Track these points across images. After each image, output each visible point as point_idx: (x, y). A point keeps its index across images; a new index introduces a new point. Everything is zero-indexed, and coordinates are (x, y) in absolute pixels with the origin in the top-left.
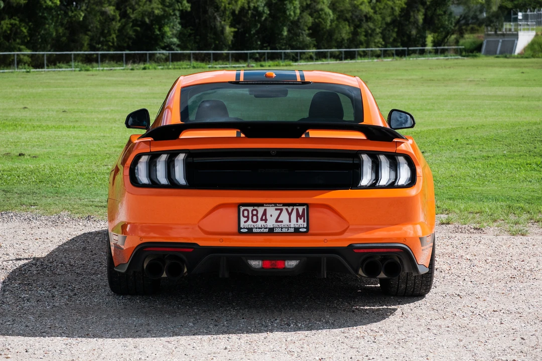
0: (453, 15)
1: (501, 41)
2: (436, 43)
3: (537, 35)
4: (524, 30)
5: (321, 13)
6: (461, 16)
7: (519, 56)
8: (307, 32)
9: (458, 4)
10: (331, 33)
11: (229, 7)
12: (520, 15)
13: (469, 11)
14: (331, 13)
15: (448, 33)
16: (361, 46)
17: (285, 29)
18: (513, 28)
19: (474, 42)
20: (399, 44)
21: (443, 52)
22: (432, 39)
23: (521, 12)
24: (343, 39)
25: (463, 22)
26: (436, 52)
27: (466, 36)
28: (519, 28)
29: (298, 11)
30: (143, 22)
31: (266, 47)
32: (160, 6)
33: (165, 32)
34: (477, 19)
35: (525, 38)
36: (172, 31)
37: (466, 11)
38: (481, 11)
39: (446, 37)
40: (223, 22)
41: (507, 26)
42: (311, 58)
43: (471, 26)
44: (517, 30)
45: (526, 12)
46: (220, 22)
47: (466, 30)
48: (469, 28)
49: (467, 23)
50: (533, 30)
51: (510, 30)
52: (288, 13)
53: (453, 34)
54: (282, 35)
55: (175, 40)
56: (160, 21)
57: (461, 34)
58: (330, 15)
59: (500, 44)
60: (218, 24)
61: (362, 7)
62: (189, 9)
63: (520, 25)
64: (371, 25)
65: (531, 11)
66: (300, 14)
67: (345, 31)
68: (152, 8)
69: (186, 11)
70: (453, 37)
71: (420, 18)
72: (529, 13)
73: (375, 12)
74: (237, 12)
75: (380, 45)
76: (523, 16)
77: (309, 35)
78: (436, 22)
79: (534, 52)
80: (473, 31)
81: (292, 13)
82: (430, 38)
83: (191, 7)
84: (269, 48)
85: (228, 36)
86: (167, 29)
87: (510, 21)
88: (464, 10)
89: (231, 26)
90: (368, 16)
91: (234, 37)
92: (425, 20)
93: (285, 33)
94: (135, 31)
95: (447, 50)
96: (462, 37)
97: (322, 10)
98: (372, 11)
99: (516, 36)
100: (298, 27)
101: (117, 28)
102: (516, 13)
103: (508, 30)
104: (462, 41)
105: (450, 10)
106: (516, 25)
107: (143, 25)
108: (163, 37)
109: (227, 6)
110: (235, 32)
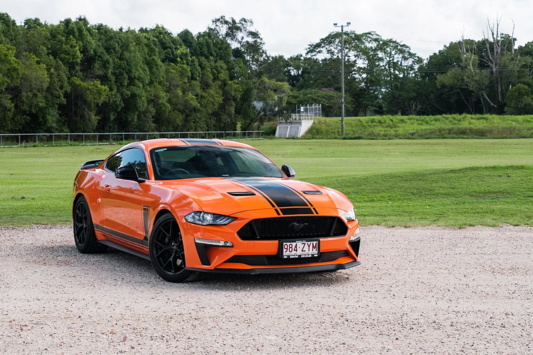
0: (256, 108)
1: (289, 127)
2: (243, 129)
3: (314, 123)
4: (305, 119)
5: (161, 106)
6: (261, 109)
7: (303, 138)
8: (152, 119)
9: (259, 100)
10: (169, 120)
11: (94, 102)
12: (302, 109)
13: (267, 105)
14: (169, 107)
15: (252, 121)
16: (191, 130)
18: (298, 117)
19: (270, 128)
20: (218, 129)
21: (250, 135)
22: (241, 125)
23: (302, 106)
24: (178, 125)
25: (262, 113)
26: (244, 135)
27: (265, 123)
28: (302, 117)
29: (145, 104)
30: (30, 112)
31: (121, 130)
32: (43, 100)
33: (48, 120)
34: (273, 112)
35: (306, 125)
36: (53, 117)
37: (265, 105)
38: (275, 107)
39: (251, 124)
40: (90, 113)
41: (293, 116)
43: (268, 116)
44: (300, 119)
45: (306, 106)
46: (88, 113)
47: (265, 119)
48: (267, 118)
49: (265, 114)
50: (311, 119)
51: (296, 119)
52: (138, 106)
53: (255, 122)
54: (133, 121)
55: (54, 125)
56: (43, 111)
57: (261, 121)
59: (289, 129)
61: (191, 102)
62: (65, 103)
63: (303, 116)
64: (199, 115)
65: (310, 106)
66: (147, 106)
67: (179, 119)
68: (38, 102)
69: (63, 104)
70: (256, 124)
71: (233, 110)
72: (308, 107)
73: (201, 105)
74: (100, 105)
75: (204, 130)
76: (304, 109)
77: (154, 122)
79: (313, 135)
80: (270, 120)
81: (141, 105)
82: (239, 125)
83: (66, 101)
84: (124, 131)
85: (93, 123)
86: (48, 117)
87: (295, 113)
88: (263, 105)
89: (96, 115)
90: (196, 108)
91: (98, 123)
92: (235, 111)
94: (25, 119)
95: (251, 133)
96: (263, 124)
97: (163, 103)
98: (199, 105)
99: (301, 123)
100: (145, 116)
101: (11, 117)
102: (299, 108)
103: (294, 119)
104: (262, 127)
105: (253, 105)
106: (300, 116)
107: (31, 114)
108: (45, 123)
109: (93, 100)
110: (99, 120)
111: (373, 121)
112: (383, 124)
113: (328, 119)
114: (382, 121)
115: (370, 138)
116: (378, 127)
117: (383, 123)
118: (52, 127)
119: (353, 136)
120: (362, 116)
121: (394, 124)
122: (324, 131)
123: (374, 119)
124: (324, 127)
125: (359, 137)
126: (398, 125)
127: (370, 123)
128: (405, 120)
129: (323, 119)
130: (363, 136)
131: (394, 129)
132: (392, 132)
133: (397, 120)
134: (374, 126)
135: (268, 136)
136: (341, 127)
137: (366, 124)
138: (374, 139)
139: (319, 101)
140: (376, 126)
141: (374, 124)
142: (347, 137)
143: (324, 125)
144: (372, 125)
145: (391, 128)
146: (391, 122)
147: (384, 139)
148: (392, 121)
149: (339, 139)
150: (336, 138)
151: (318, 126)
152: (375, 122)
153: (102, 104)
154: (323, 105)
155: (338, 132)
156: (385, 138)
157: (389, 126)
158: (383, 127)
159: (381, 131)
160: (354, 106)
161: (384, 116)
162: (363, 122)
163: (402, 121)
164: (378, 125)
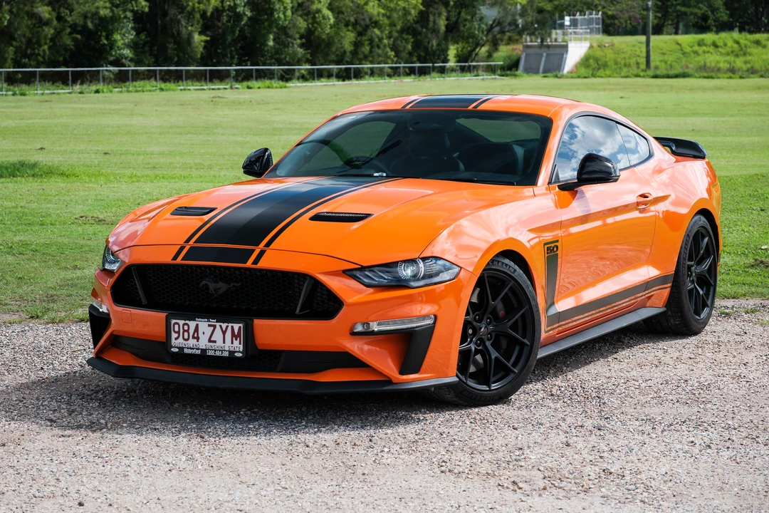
0: (485, 20)
1: (545, 54)
2: (462, 58)
3: (591, 47)
4: (575, 39)
5: (317, 15)
6: (494, 21)
7: (569, 75)
8: (299, 41)
9: (493, 5)
10: (329, 44)
11: (198, 8)
12: (567, 20)
13: (507, 14)
14: (331, 17)
15: (478, 45)
16: (366, 61)
17: (271, 37)
18: (561, 37)
19: (509, 57)
20: (415, 59)
21: (471, 70)
22: (455, 52)
23: (568, 15)
24: (345, 52)
25: (497, 29)
26: (463, 69)
27: (501, 48)
28: (569, 37)
29: (289, 13)
30: (85, 26)
31: (245, 61)
32: (107, 5)
33: (115, 41)
34: (516, 26)
35: (576, 51)
36: (123, 38)
37: (501, 14)
39: (474, 49)
40: (190, 28)
41: (553, 34)
42: (304, 78)
43: (508, 34)
44: (565, 41)
45: (574, 15)
46: (186, 27)
47: (502, 40)
48: (505, 37)
49: (502, 32)
50: (586, 39)
51: (556, 40)
52: (276, 16)
53: (483, 45)
54: (267, 45)
55: (127, 52)
56: (107, 25)
57: (495, 44)
58: (329, 19)
59: (544, 59)
60: (184, 31)
61: (369, 8)
62: (147, 10)
63: (569, 34)
65: (580, 15)
66: (292, 17)
67: (348, 40)
68: (98, 8)
69: (143, 12)
70: (485, 49)
71: (442, 23)
72: (578, 17)
74: (209, 14)
75: (390, 61)
76: (570, 21)
77: (302, 46)
78: (462, 28)
79: (593, 70)
80: (510, 41)
81: (281, 16)
82: (452, 52)
83: (149, 7)
84: (249, 63)
85: (197, 47)
86: (117, 37)
87: (555, 29)
88: (499, 12)
89: (200, 33)
91: (205, 48)
92: (447, 26)
93: (271, 43)
94: (75, 40)
95: (474, 67)
96: (496, 49)
97: (319, 11)
99: (566, 47)
100: (287, 35)
101: (49, 36)
102: (563, 18)
103: (553, 40)
104: (495, 55)
105: (481, 14)
106: (564, 34)
107: (84, 30)
108: (111, 48)
109: (197, 5)
110: (206, 42)
111: (701, 44)
112: (720, 49)
113: (618, 40)
114: (719, 44)
115: (706, 75)
116: (712, 53)
117: (721, 47)
118: (122, 56)
119: (672, 72)
120: (671, 34)
121: (741, 49)
122: (611, 63)
123: (703, 40)
124: (610, 55)
125: (684, 73)
126: (749, 50)
127: (696, 48)
128: (764, 42)
129: (607, 39)
130: (689, 71)
131: (742, 59)
132: (739, 63)
133: (747, 42)
134: (704, 52)
135: (509, 72)
136: (644, 55)
137: (688, 49)
138: (712, 77)
139: (596, 6)
140: (708, 52)
141: (704, 48)
142: (658, 73)
143: (610, 51)
144: (700, 52)
145: (737, 56)
146: (736, 46)
147: (730, 78)
148: (737, 42)
149: (644, 77)
150: (637, 76)
151: (599, 53)
152: (705, 45)
153: (212, 13)
154: (603, 13)
155: (638, 64)
156: (732, 75)
157: (732, 52)
158: (722, 54)
159: (718, 62)
160: (660, 15)
161: (723, 35)
162: (683, 45)
163: (758, 43)
164: (711, 50)
